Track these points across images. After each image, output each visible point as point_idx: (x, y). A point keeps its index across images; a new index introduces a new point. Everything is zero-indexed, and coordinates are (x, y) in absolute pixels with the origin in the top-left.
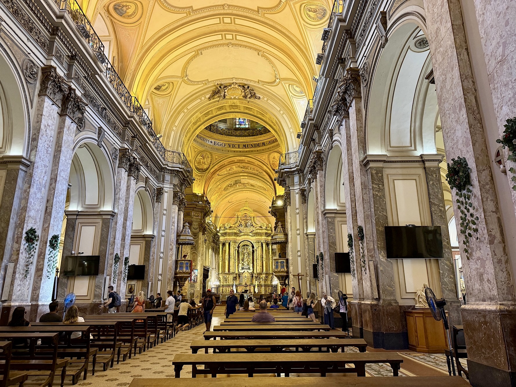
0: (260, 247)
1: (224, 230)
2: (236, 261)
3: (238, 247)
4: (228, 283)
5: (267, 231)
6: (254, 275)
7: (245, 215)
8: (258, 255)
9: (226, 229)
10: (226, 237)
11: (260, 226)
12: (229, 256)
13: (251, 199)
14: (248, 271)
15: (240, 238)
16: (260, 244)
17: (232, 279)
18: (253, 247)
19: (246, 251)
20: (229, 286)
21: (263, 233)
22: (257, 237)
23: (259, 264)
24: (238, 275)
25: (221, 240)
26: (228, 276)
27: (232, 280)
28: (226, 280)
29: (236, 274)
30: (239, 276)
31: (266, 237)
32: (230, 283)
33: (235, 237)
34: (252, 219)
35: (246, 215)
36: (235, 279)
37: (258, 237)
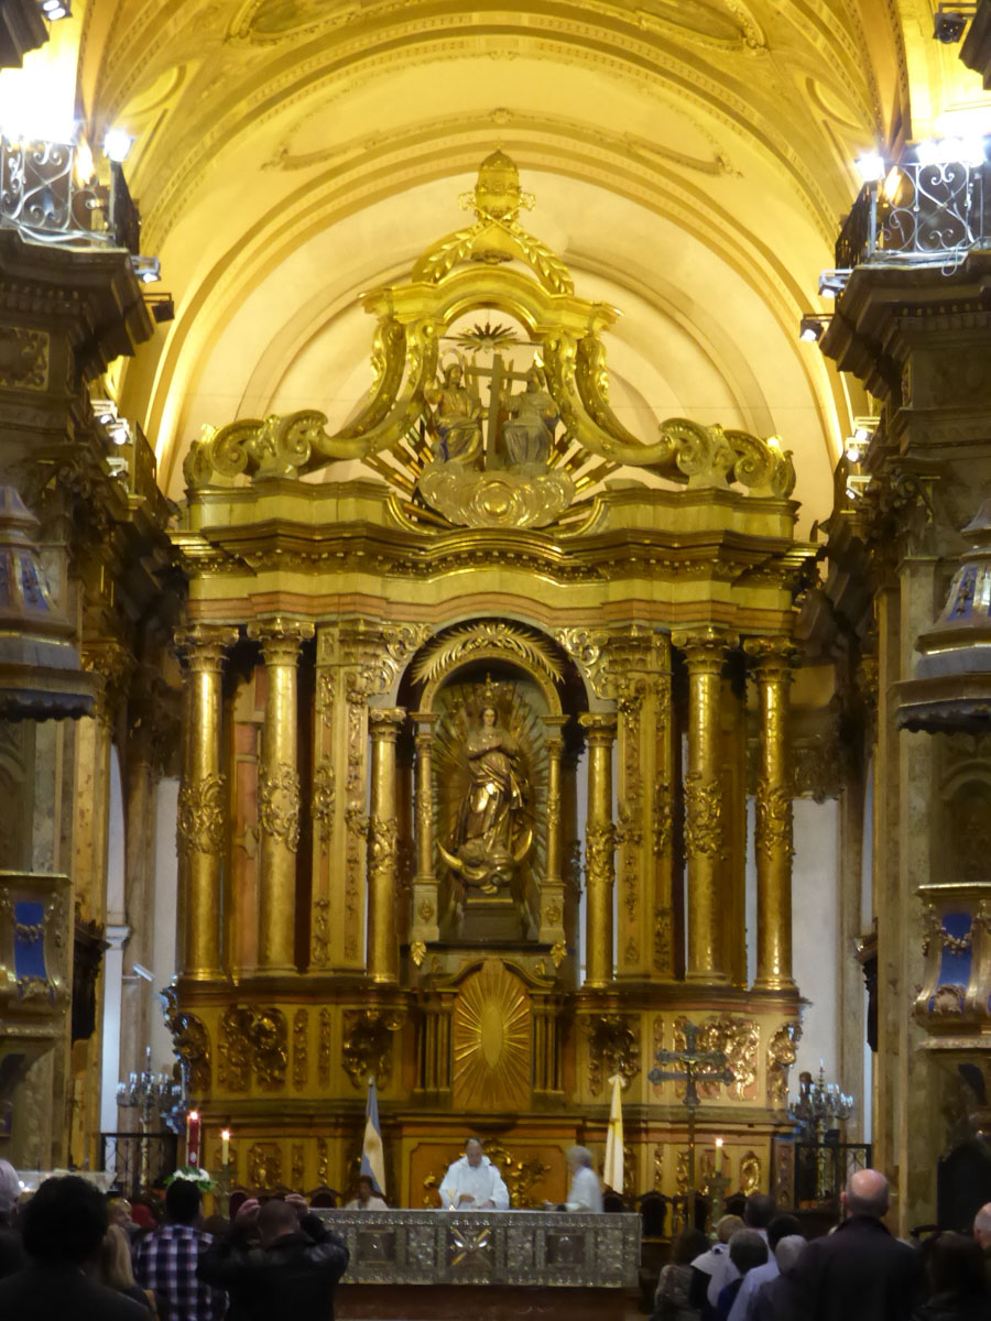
0: (650, 706)
1: (247, 496)
2: (385, 845)
3: (409, 693)
4: (290, 1092)
5: (738, 522)
6: (584, 1010)
7: (481, 318)
8: (634, 788)
9: (274, 484)
10: (264, 582)
11: (655, 455)
12: (306, 789)
13: (550, 125)
14: (518, 959)
15: (428, 590)
16: (656, 662)
17: (339, 1044)
18: (573, 693)
19: (487, 738)
20: (303, 1119)
21: (691, 541)
22: (618, 590)
23: (645, 890)
24: (401, 1005)
25: (207, 615)
26: (289, 1011)
27: (336, 1059)
28: (272, 1057)
29: (385, 992)
30: (419, 1018)
31: (724, 591)
32: (313, 1091)
33: (367, 583)
34: (569, 373)
35: (496, 318)
36: (368, 1041)
37: (638, 588)
